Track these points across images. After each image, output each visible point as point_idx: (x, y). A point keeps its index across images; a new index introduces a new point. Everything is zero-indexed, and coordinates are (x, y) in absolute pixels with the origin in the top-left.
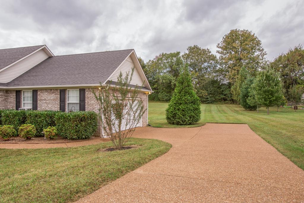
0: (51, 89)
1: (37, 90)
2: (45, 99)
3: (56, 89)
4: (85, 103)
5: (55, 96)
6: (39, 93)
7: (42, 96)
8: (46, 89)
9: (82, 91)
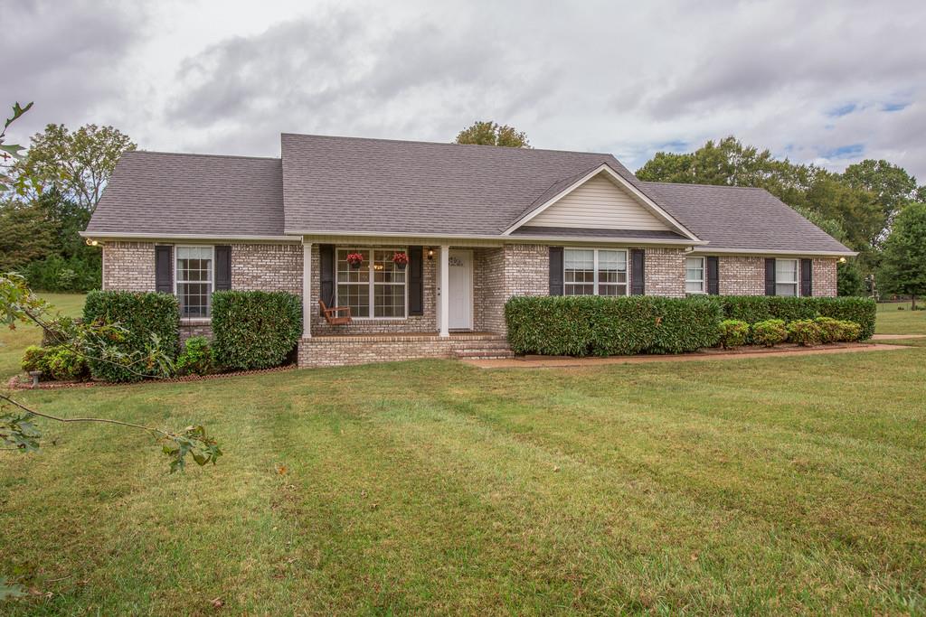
0: (746, 257)
1: (717, 257)
2: (735, 276)
3: (757, 257)
4: (811, 284)
5: (755, 271)
6: (720, 263)
7: (727, 269)
8: (737, 257)
9: (806, 263)
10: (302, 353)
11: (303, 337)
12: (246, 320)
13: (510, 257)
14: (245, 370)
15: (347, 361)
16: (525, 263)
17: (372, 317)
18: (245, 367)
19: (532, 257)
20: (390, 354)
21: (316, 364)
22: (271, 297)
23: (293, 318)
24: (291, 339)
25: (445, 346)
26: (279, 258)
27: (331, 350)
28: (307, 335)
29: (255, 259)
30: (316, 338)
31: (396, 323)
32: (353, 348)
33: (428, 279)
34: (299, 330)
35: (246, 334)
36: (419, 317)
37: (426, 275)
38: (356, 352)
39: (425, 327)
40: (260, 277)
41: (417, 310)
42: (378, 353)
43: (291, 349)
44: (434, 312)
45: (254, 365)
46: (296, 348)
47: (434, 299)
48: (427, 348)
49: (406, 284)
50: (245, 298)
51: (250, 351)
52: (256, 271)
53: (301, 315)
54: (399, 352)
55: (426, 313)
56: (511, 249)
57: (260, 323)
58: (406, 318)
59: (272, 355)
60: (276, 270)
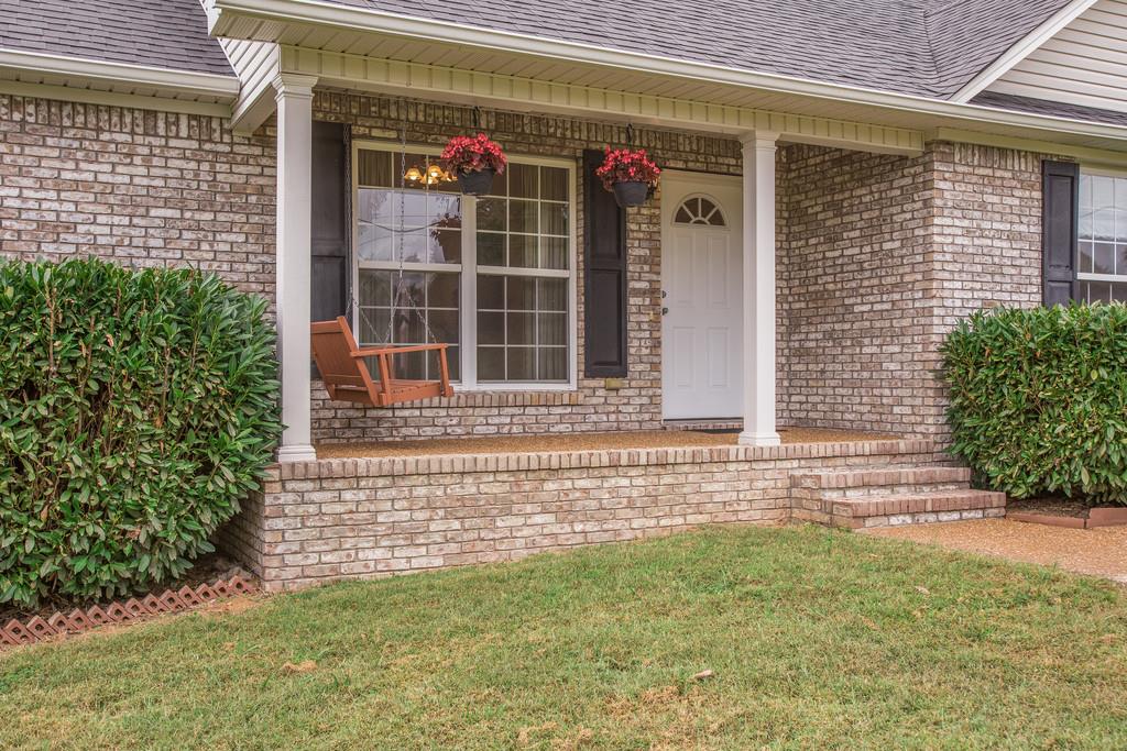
10: (279, 523)
11: (282, 459)
12: (31, 390)
13: (949, 186)
14: (23, 614)
15: (453, 548)
16: (983, 207)
17: (469, 383)
18: (26, 598)
19: (1001, 189)
20: (603, 513)
21: (335, 570)
22: (147, 290)
23: (245, 381)
24: (236, 468)
25: (771, 479)
26: (147, 160)
27: (393, 510)
28: (298, 448)
29: (47, 157)
30: (335, 462)
31: (548, 402)
32: (473, 498)
33: (642, 260)
34: (267, 428)
35: (30, 450)
36: (614, 383)
37: (635, 250)
38: (485, 510)
39: (630, 414)
40: (71, 227)
41: (608, 359)
42: (564, 510)
43: (236, 508)
44: (656, 367)
45: (69, 587)
46: (251, 504)
47: (655, 324)
48: (719, 485)
49: (573, 275)
50: (28, 290)
51: (51, 525)
52: (53, 206)
53: (272, 368)
54: (630, 505)
55: (635, 368)
56: (947, 159)
57: (98, 400)
58: (573, 386)
59: (153, 539)
60: (134, 205)
